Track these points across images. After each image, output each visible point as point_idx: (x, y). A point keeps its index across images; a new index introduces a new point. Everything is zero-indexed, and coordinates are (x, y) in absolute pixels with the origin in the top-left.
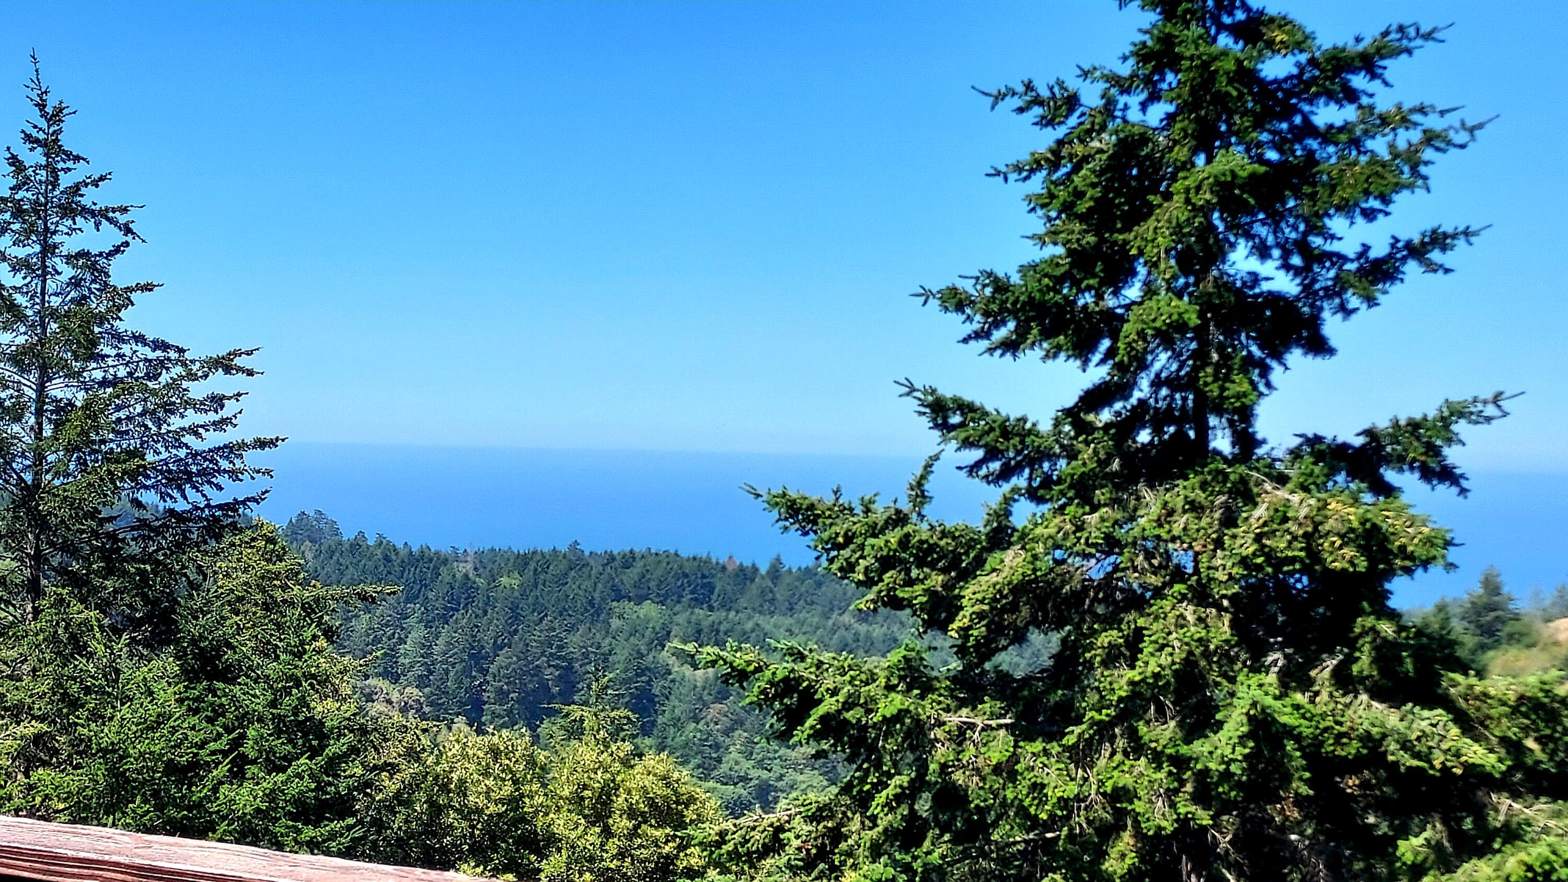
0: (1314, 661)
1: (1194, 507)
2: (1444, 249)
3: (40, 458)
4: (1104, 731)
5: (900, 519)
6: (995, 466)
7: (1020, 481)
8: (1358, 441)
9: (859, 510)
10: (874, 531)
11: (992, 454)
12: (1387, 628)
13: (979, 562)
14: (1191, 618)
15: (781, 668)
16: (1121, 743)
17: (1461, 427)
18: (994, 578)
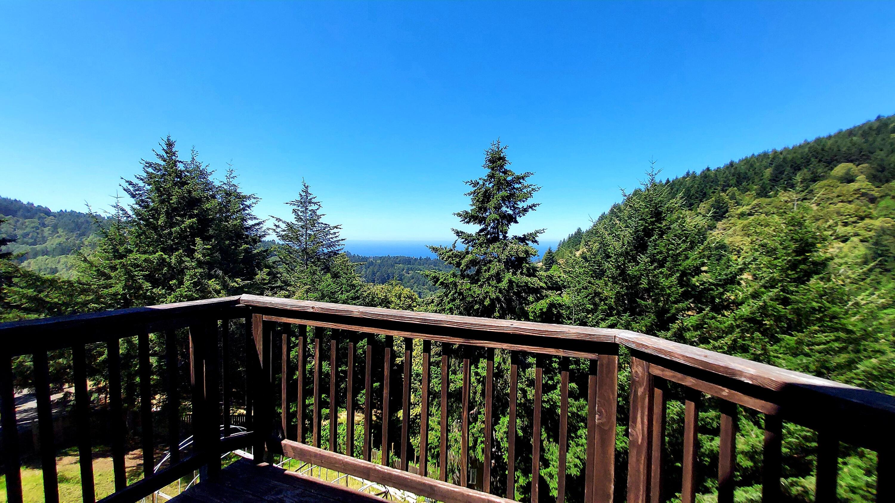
0: (517, 271)
1: (499, 248)
2: (535, 207)
3: (306, 243)
4: (484, 283)
5: (451, 250)
7: (470, 244)
8: (522, 237)
9: (444, 249)
10: (447, 252)
11: (466, 240)
12: (527, 265)
13: (464, 257)
14: (498, 265)
15: (434, 275)
16: (487, 284)
17: (538, 234)
18: (467, 259)
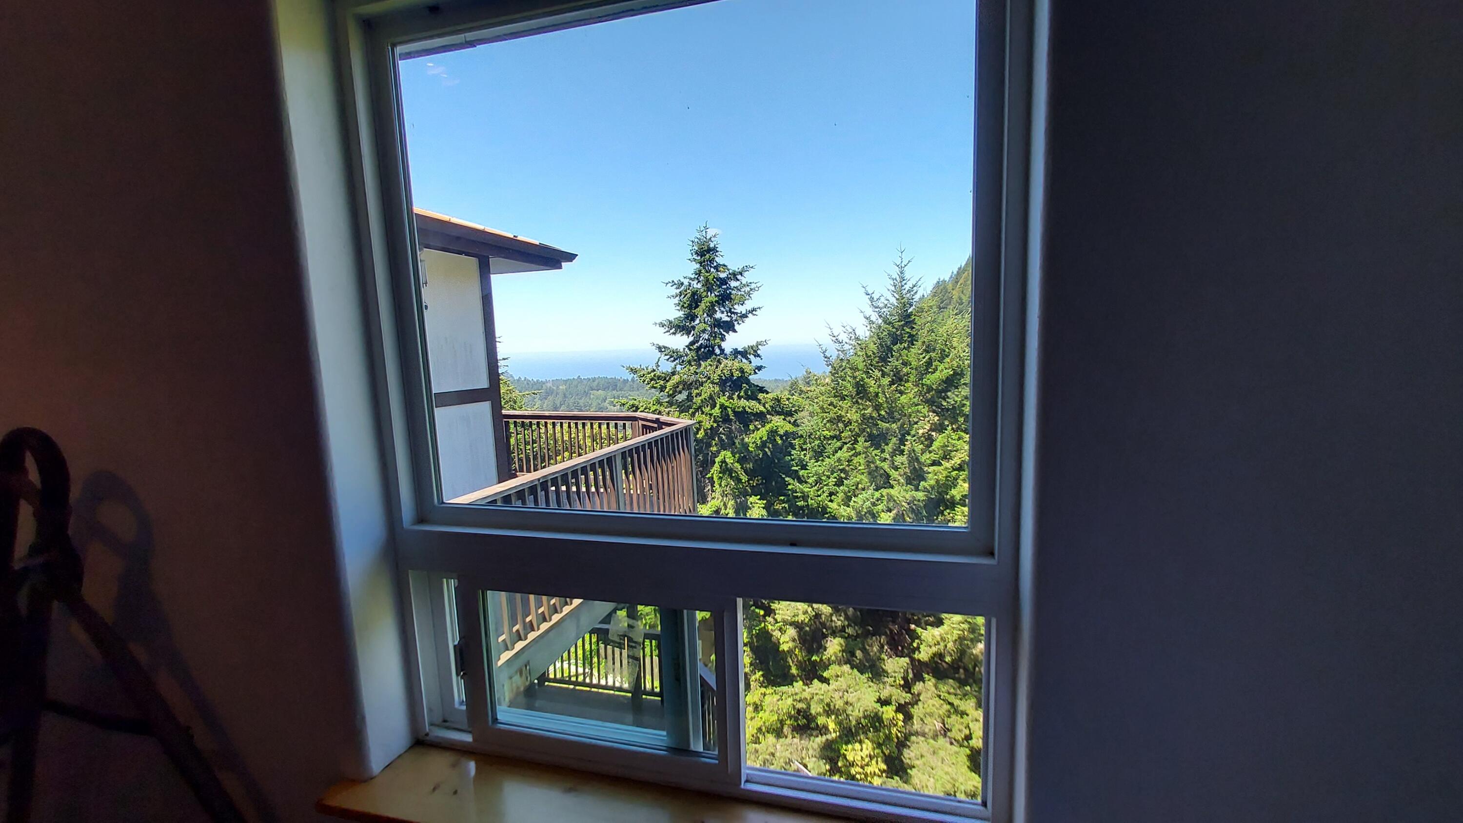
0: (733, 394)
1: (712, 364)
2: (756, 311)
4: (697, 410)
5: (654, 371)
6: (672, 359)
7: (677, 361)
8: (742, 350)
9: (645, 369)
10: (649, 373)
11: (671, 357)
12: (747, 386)
13: (670, 378)
14: (711, 386)
15: (631, 403)
17: (761, 346)
18: (673, 381)
